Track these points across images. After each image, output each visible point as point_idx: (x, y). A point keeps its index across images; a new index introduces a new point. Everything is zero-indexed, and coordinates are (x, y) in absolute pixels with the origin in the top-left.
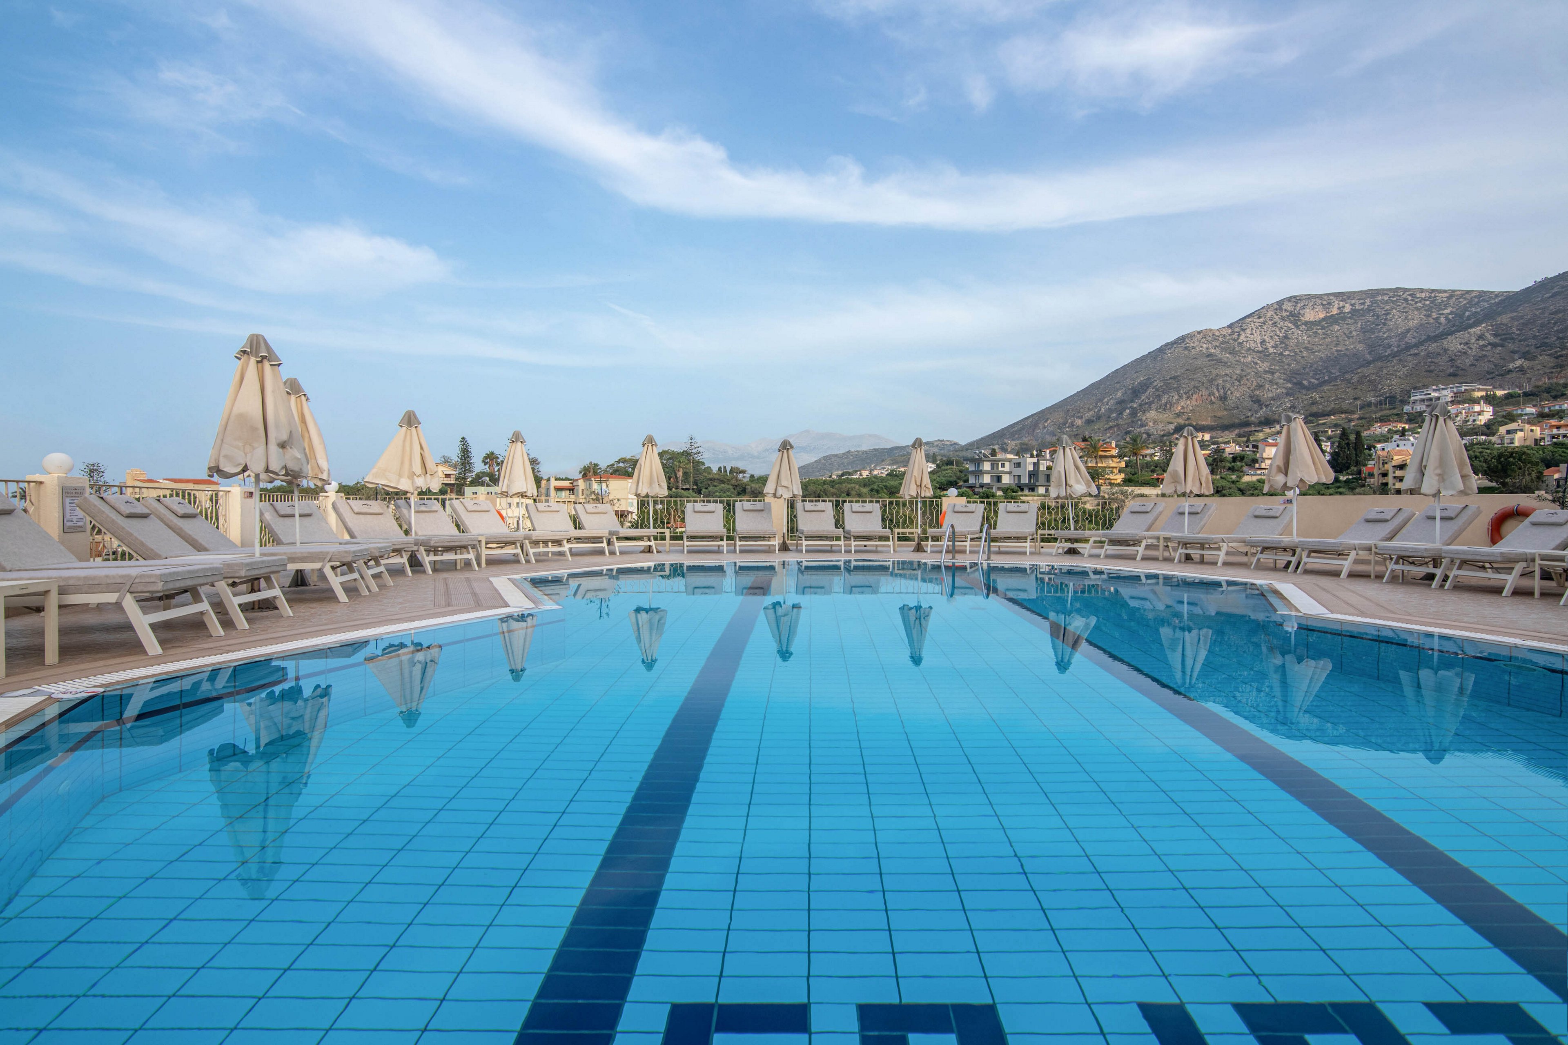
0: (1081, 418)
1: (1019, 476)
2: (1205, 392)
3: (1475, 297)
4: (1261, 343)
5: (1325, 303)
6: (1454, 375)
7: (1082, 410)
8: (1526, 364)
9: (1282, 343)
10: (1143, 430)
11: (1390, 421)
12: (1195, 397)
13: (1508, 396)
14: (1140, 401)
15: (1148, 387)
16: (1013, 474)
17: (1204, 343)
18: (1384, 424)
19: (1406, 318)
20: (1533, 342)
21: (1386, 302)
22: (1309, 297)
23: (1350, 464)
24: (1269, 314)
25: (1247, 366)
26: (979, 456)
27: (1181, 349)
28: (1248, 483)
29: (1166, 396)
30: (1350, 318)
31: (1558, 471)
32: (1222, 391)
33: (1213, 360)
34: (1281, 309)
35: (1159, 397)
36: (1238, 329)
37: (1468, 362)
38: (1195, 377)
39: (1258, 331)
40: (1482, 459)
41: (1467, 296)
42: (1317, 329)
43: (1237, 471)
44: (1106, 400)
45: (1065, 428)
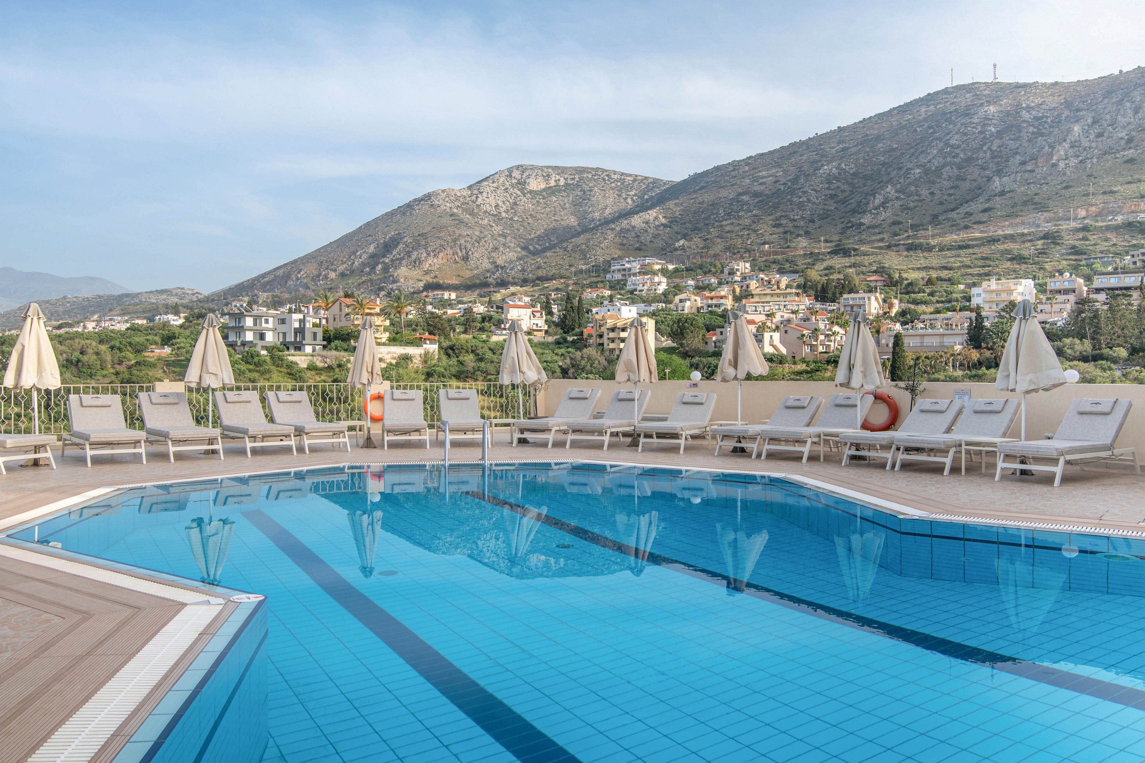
0: (335, 271)
1: (284, 334)
2: (449, 251)
3: (651, 183)
4: (495, 207)
5: (545, 174)
6: (639, 249)
7: (335, 262)
8: (686, 243)
9: (512, 208)
10: (394, 286)
11: (597, 287)
12: (441, 255)
13: (676, 270)
14: (391, 256)
15: (399, 243)
16: (277, 331)
17: (447, 202)
18: (593, 289)
19: (604, 196)
20: (688, 225)
21: (590, 180)
22: (533, 168)
23: (574, 326)
24: (502, 180)
25: (484, 228)
26: (240, 310)
27: (427, 206)
28: (496, 343)
29: (415, 253)
30: (564, 191)
31: (715, 334)
32: (464, 251)
33: (456, 220)
34: (511, 176)
35: (409, 254)
36: (476, 192)
37: (649, 239)
38: (441, 235)
39: (493, 195)
40: (666, 323)
41: (645, 181)
42: (540, 199)
43: (487, 331)
44: (358, 253)
45: (319, 281)
